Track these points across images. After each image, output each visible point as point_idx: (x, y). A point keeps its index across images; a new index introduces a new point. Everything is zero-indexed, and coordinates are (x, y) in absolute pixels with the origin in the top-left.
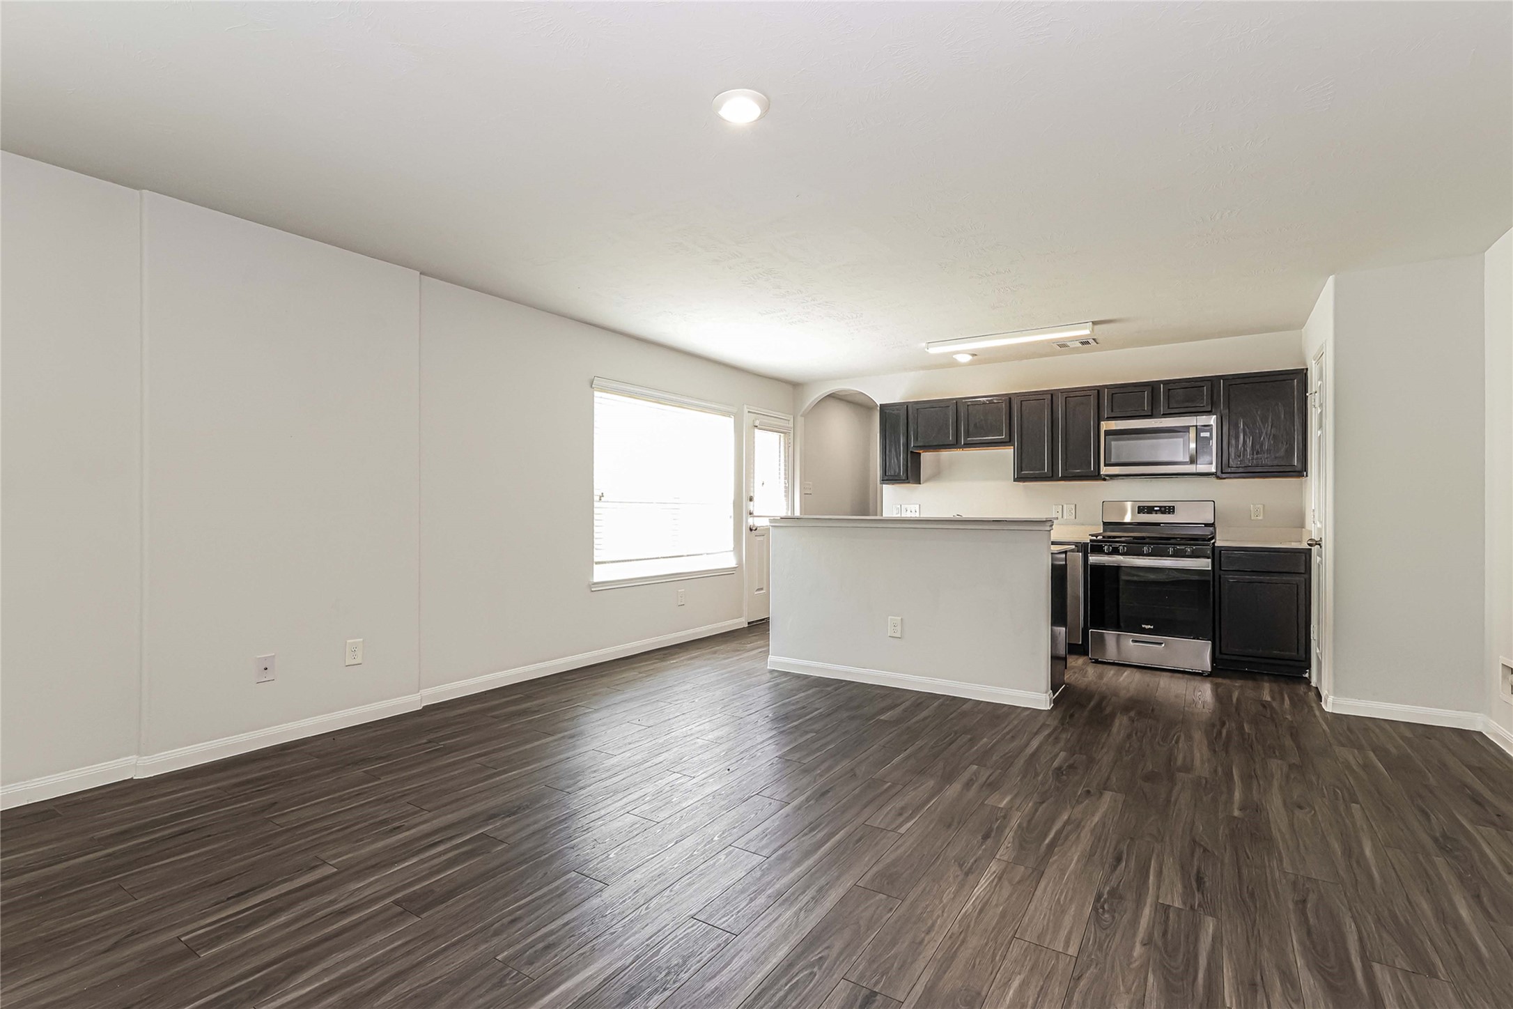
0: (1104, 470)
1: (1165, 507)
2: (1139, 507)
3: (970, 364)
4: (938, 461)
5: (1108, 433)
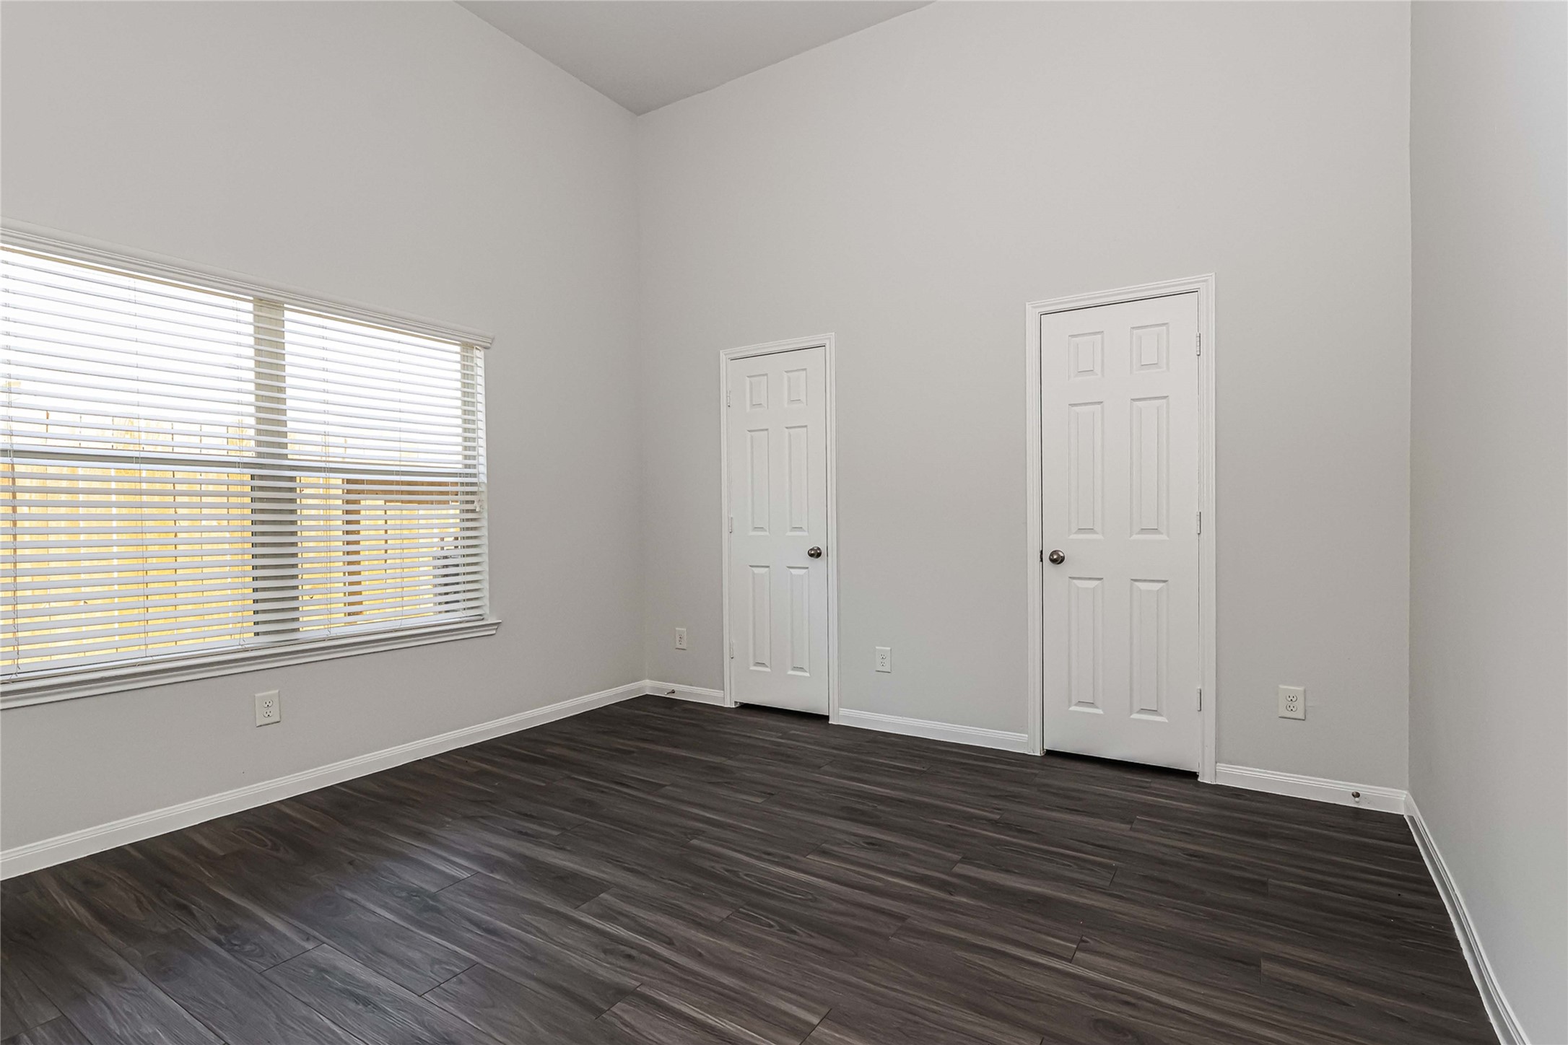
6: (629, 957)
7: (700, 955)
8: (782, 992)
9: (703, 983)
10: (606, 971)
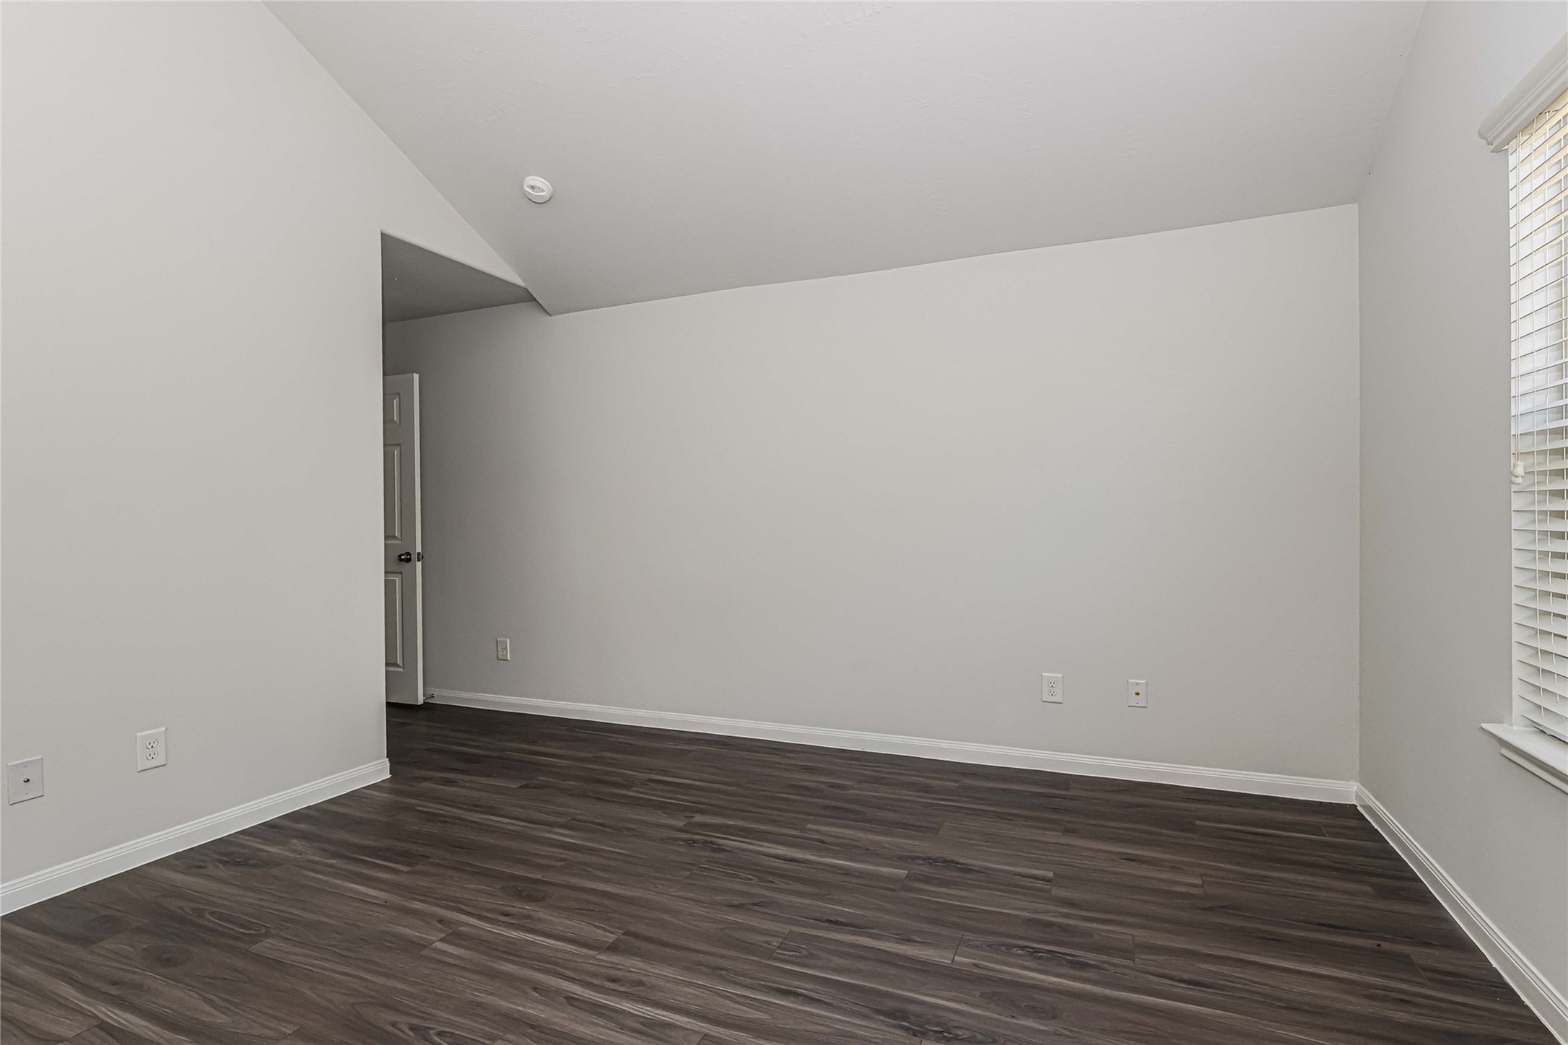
6: (613, 980)
7: (535, 989)
8: (457, 962)
9: (533, 963)
10: (634, 965)
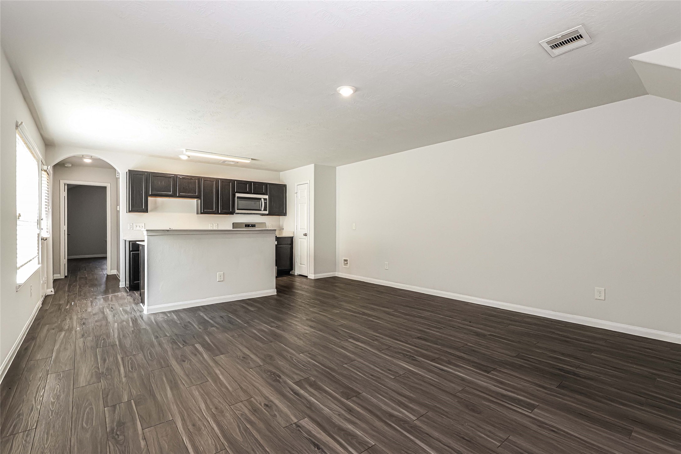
0: (237, 211)
1: (253, 225)
2: (245, 225)
3: (187, 161)
4: (156, 202)
5: (238, 197)
